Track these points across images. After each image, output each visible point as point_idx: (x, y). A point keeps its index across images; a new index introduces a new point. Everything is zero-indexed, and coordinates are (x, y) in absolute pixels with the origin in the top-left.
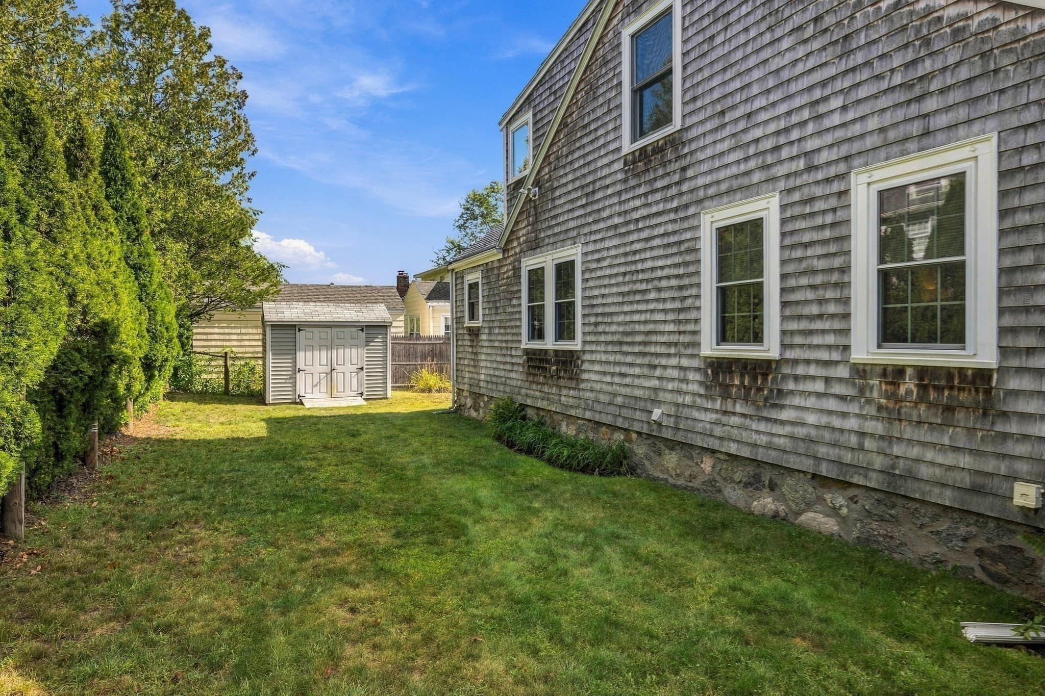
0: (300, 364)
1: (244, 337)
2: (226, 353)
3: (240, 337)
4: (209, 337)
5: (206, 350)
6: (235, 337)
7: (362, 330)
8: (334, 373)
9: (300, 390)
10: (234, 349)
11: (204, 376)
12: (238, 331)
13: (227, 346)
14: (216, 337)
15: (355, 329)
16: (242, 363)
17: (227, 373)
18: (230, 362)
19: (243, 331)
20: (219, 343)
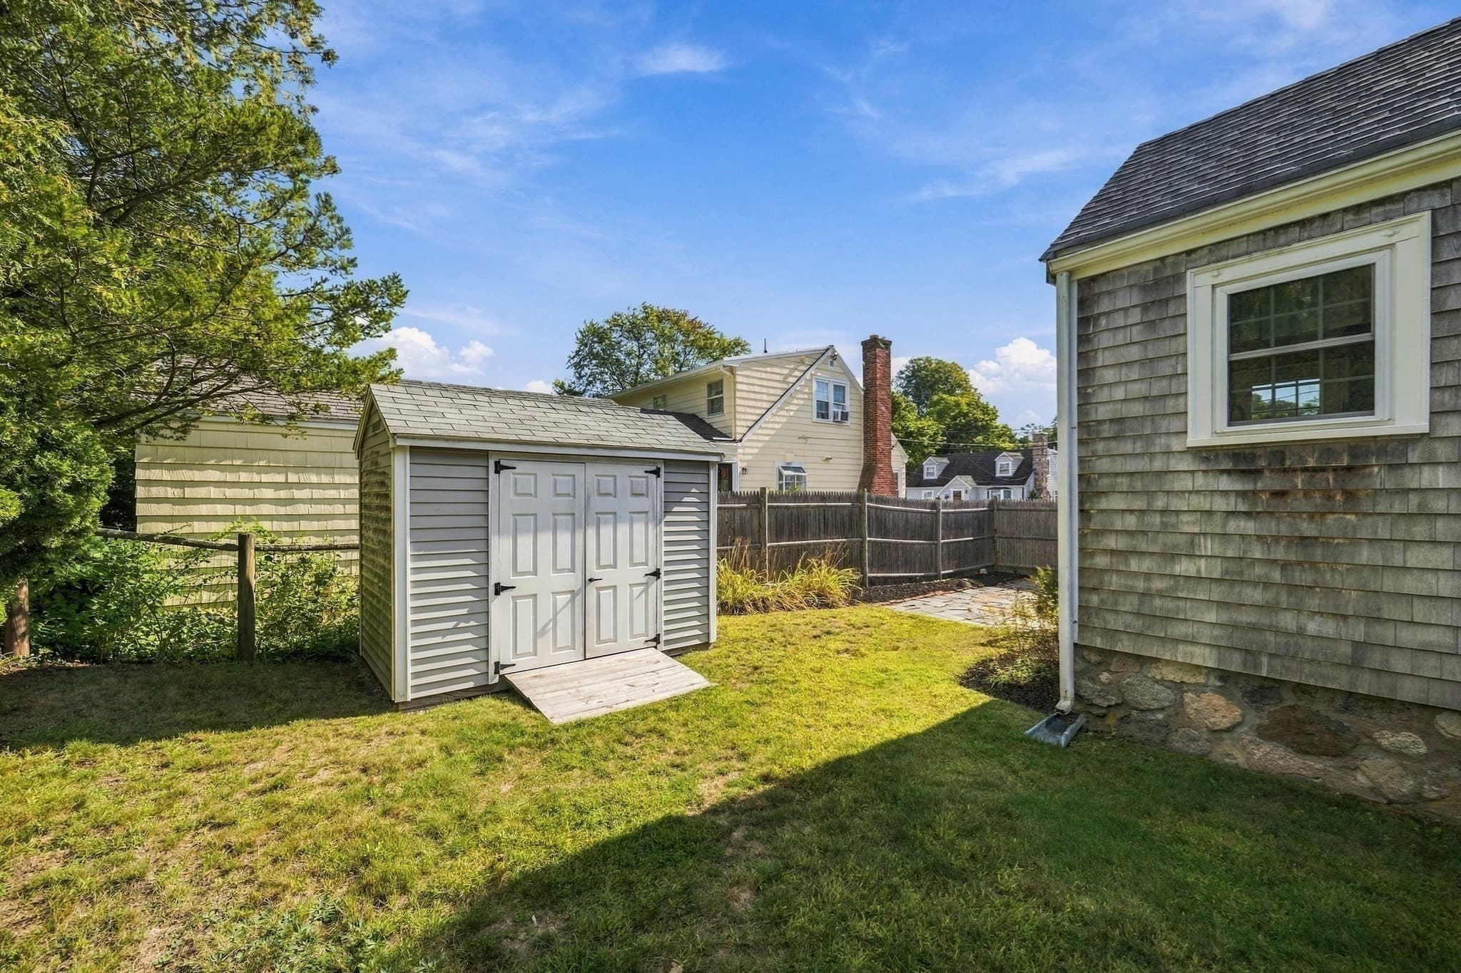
0: (498, 572)
1: (297, 494)
2: (243, 538)
3: (283, 494)
4: (189, 492)
5: (180, 529)
6: (269, 493)
7: (657, 473)
8: (592, 590)
9: (500, 650)
10: (266, 525)
11: (171, 600)
12: (280, 478)
13: (247, 518)
14: (214, 492)
15: (639, 471)
16: (293, 558)
17: (244, 588)
18: (253, 559)
19: (293, 478)
20: (220, 509)
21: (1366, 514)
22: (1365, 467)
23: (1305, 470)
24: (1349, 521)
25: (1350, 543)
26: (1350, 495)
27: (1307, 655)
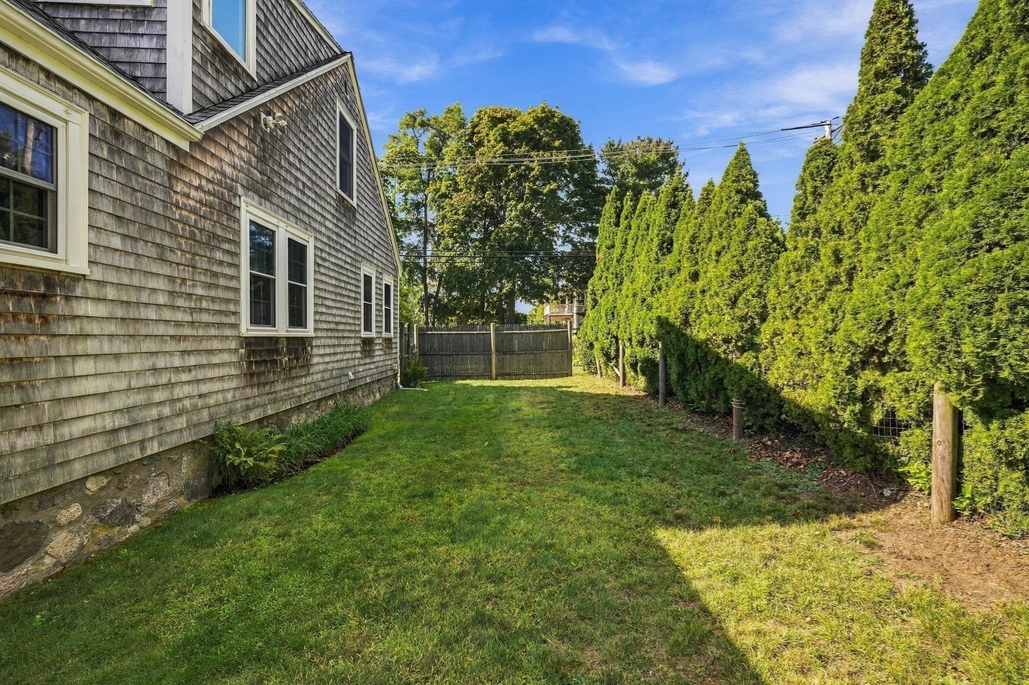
21: (54, 336)
22: (52, 296)
23: (13, 293)
24: (43, 342)
25: (44, 361)
26: (45, 319)
27: (19, 471)
